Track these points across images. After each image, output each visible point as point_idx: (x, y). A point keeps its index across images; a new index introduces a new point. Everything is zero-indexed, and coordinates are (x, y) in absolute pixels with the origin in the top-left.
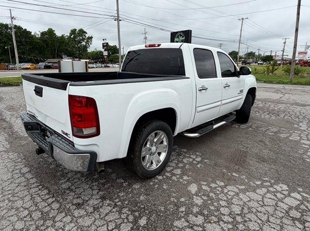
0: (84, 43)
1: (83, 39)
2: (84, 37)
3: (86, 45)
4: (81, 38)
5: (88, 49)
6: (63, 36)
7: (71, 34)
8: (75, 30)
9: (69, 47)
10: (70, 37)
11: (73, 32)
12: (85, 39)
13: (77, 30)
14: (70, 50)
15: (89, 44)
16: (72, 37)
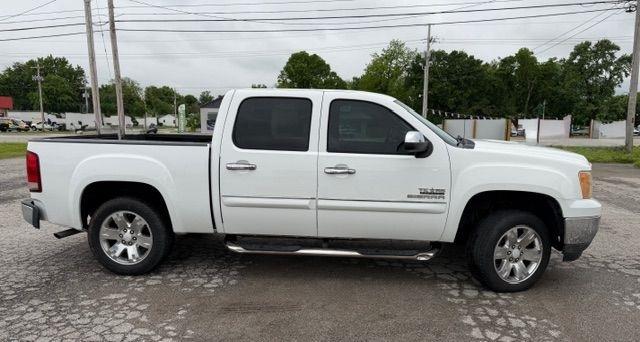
0: (606, 74)
1: (606, 65)
2: (609, 58)
3: (611, 78)
4: (600, 61)
5: (616, 89)
6: (551, 61)
7: (574, 55)
8: (588, 44)
9: (563, 87)
10: (570, 62)
11: (581, 49)
12: (611, 64)
13: (593, 45)
14: (565, 92)
15: (620, 76)
16: (576, 61)
